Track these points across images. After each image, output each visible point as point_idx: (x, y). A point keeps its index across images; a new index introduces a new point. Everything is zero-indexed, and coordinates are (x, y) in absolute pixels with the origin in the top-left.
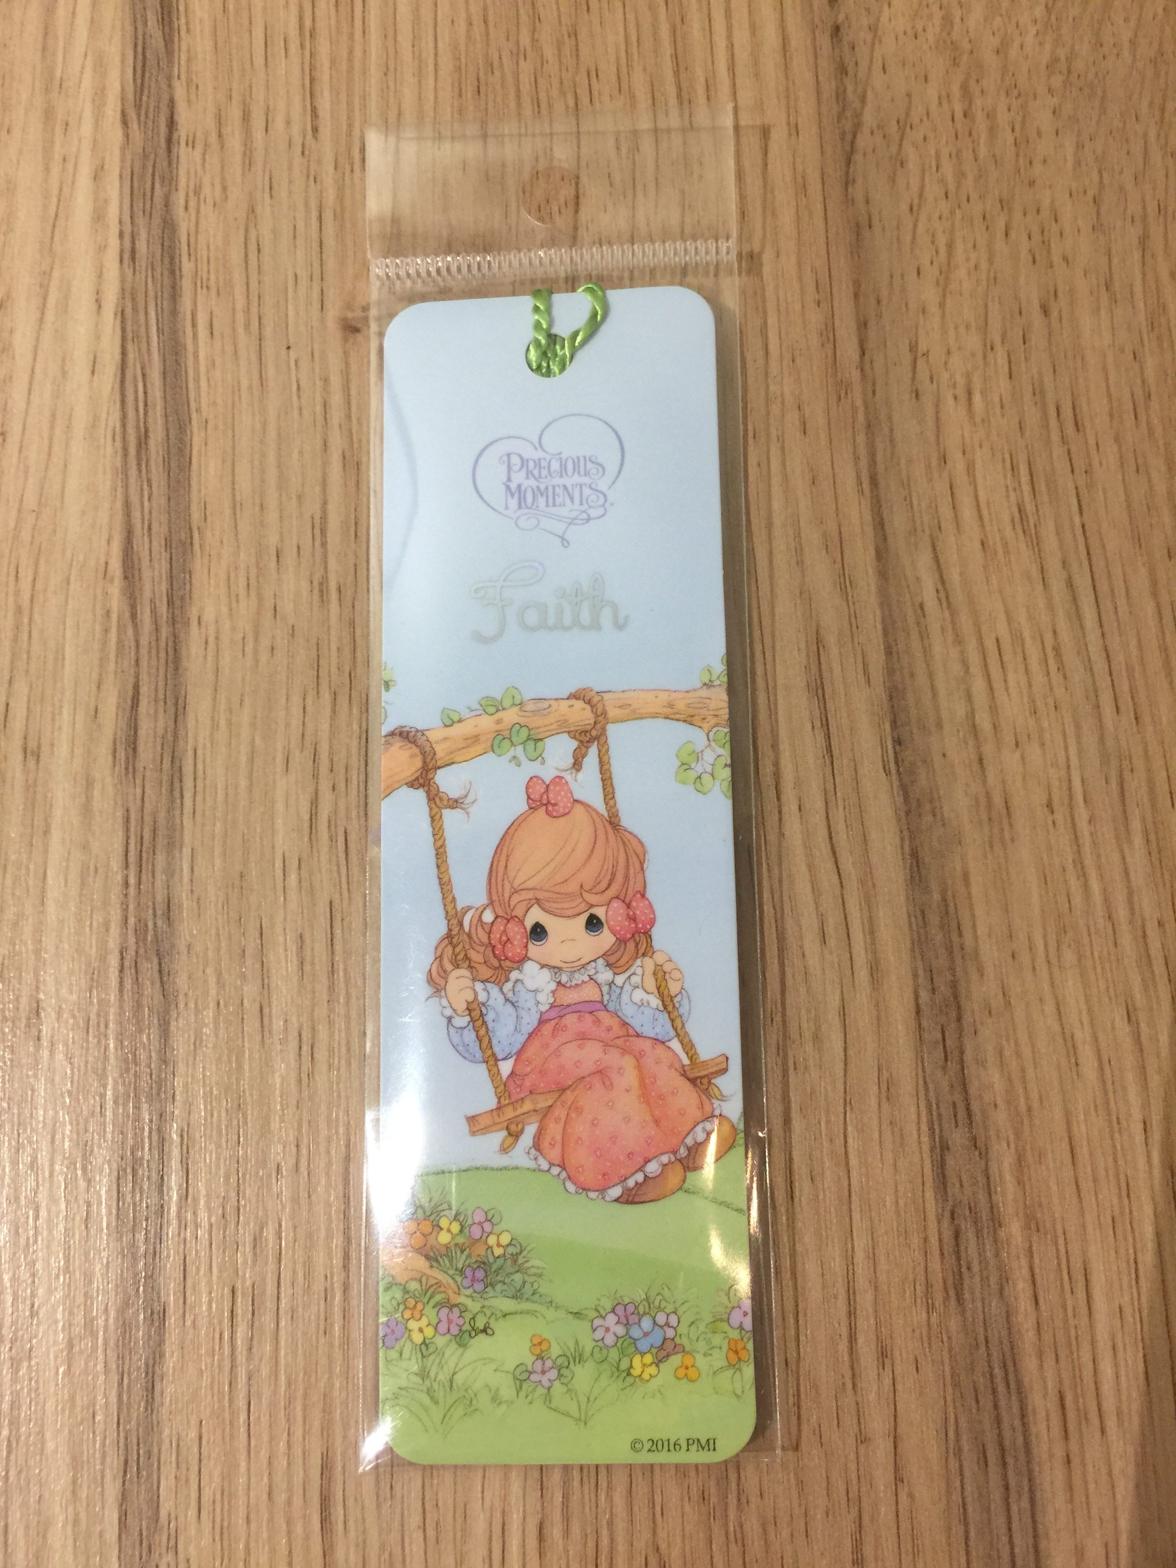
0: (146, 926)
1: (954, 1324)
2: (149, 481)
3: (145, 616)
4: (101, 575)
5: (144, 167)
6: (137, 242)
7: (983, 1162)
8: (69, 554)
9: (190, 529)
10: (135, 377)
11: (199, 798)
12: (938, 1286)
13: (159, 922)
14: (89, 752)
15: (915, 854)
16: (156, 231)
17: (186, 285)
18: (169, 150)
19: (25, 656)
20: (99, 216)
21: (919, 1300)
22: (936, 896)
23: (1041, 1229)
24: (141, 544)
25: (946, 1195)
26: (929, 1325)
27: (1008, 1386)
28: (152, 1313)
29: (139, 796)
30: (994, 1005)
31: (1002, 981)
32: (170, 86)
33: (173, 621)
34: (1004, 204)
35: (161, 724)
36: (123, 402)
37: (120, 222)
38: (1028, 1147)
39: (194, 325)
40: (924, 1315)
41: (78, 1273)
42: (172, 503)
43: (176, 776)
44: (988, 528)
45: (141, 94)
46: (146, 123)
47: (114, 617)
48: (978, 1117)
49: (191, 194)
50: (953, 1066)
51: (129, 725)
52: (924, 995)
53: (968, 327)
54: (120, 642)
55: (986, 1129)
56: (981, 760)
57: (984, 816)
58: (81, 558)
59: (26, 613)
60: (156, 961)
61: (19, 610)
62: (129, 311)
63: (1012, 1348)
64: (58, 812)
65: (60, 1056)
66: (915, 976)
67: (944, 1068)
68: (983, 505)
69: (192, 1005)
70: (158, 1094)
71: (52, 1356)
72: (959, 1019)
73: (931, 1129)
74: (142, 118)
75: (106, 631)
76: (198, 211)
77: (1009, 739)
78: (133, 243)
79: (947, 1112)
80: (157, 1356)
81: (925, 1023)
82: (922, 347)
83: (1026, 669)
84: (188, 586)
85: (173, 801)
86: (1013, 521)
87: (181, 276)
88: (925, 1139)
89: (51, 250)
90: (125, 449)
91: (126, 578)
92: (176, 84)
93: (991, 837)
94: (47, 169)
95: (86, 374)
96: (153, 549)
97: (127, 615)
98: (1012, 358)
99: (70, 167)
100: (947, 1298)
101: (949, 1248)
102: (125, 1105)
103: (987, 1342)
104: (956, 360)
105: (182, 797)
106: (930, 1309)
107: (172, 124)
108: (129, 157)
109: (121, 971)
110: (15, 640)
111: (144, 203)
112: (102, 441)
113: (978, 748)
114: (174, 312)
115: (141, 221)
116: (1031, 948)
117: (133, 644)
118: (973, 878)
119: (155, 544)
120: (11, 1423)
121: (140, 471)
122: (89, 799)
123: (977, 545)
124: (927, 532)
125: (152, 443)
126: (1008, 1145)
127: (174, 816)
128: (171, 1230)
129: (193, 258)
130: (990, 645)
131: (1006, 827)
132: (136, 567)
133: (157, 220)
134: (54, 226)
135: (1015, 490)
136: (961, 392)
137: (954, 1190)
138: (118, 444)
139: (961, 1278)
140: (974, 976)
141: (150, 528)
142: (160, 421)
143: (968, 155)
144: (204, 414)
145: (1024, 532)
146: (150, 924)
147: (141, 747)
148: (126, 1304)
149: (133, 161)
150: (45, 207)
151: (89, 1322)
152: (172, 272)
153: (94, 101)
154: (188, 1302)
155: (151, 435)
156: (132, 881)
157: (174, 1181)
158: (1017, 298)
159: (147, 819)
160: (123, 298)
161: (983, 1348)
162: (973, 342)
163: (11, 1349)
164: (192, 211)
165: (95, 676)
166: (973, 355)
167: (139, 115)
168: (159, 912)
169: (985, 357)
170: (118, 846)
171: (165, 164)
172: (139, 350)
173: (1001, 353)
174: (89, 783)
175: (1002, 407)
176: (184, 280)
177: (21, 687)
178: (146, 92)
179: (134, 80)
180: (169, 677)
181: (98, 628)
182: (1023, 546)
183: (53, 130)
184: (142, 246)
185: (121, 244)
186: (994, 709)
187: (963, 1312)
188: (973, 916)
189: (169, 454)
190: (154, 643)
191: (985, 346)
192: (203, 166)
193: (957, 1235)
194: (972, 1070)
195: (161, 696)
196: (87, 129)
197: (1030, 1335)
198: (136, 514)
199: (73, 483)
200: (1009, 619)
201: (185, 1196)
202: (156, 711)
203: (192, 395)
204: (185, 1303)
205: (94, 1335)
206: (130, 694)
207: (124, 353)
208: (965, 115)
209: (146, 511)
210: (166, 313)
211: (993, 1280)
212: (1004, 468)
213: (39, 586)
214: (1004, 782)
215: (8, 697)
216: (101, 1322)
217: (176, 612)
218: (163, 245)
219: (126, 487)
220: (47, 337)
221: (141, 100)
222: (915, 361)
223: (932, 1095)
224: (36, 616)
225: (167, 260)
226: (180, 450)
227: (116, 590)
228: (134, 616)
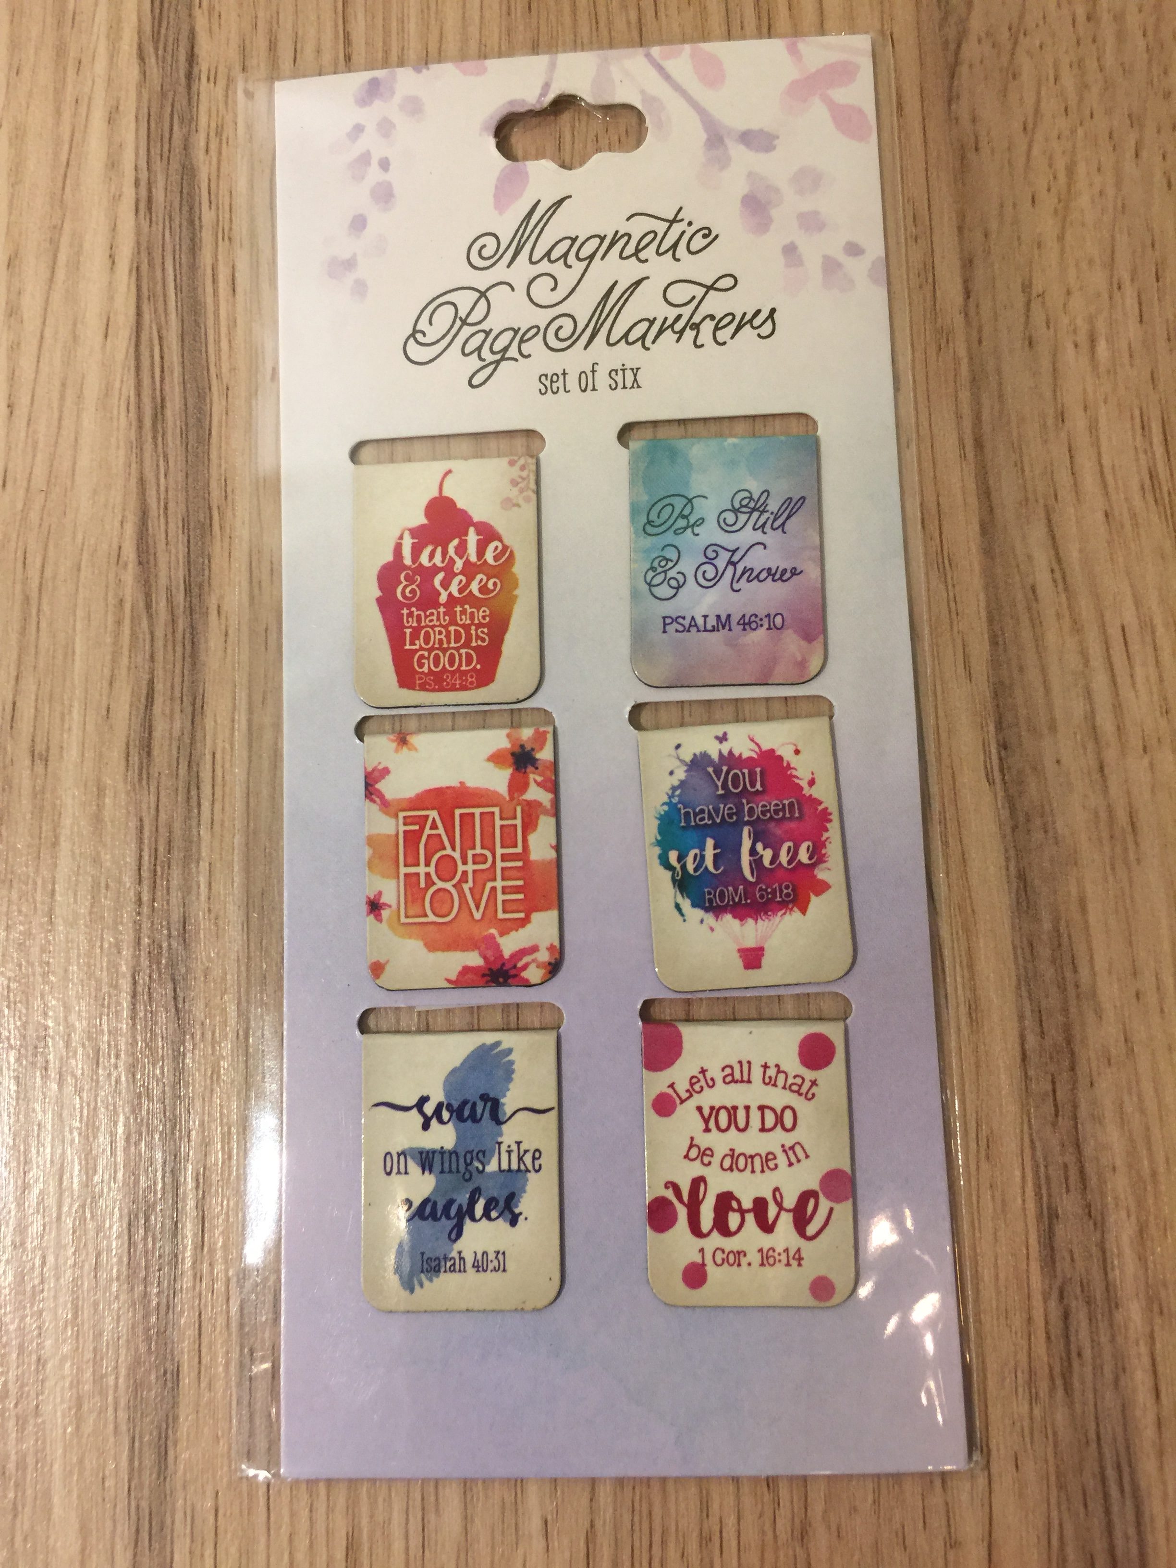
0: (161, 947)
1: (1060, 1416)
2: (166, 456)
3: (161, 606)
4: (113, 560)
5: (162, 107)
6: (154, 190)
7: (1098, 1235)
8: (80, 537)
9: (210, 508)
10: (151, 340)
11: (218, 806)
12: (1043, 1372)
13: (174, 944)
14: (101, 755)
15: (1022, 876)
16: (175, 178)
17: (206, 236)
18: (189, 87)
19: (33, 651)
20: (113, 164)
21: (1020, 1390)
22: (1047, 926)
23: (1165, 1310)
24: (156, 527)
25: (1055, 1271)
26: (1031, 1419)
27: (1122, 1491)
28: (165, 1373)
29: (153, 805)
30: (1114, 1052)
31: (1124, 1024)
32: (190, 15)
33: (191, 610)
34: (1135, 120)
35: (177, 725)
36: (138, 368)
37: (136, 168)
38: (1152, 1218)
39: (215, 281)
40: (1026, 1407)
41: (86, 1326)
42: (190, 480)
43: (194, 782)
44: (1114, 497)
45: (160, 26)
46: (164, 57)
47: (128, 606)
48: (1093, 1182)
49: (212, 134)
50: (1064, 1123)
51: (143, 725)
52: (1032, 1040)
53: (1091, 262)
54: (133, 634)
55: (1103, 1195)
56: (1101, 768)
57: (1105, 835)
58: (92, 541)
59: (34, 602)
60: (170, 986)
61: (27, 599)
62: (144, 267)
63: (1128, 1448)
64: (67, 822)
65: (69, 1089)
66: (1021, 1017)
67: (1054, 1124)
68: (1107, 470)
69: (209, 1035)
70: (173, 1133)
71: (59, 1414)
72: (1073, 1069)
73: (1038, 1194)
74: (160, 52)
75: (119, 623)
76: (220, 153)
77: (1135, 742)
78: (150, 191)
79: (1056, 1173)
80: (170, 1420)
81: (1031, 1073)
82: (1038, 288)
83: (1157, 662)
84: (206, 572)
85: (190, 811)
86: (1143, 488)
87: (201, 227)
88: (1031, 1205)
89: (62, 202)
90: (140, 420)
91: (140, 563)
92: (197, 12)
93: (1112, 858)
94: (58, 112)
95: (100, 338)
96: (169, 531)
97: (142, 604)
98: (1143, 297)
99: (83, 110)
100: (1053, 1388)
101: (1056, 1329)
102: (137, 1144)
103: (1099, 1438)
104: (1077, 303)
105: (199, 805)
106: (1033, 1399)
107: (192, 58)
108: (146, 96)
109: (134, 995)
110: (23, 631)
111: (162, 146)
112: (115, 412)
113: (1099, 753)
114: (193, 267)
115: (158, 166)
116: (1158, 989)
117: (148, 637)
118: (1090, 906)
119: (172, 526)
120: (17, 1485)
121: (156, 445)
122: (100, 807)
123: (1100, 516)
124: (1041, 501)
125: (168, 413)
126: (1129, 1216)
127: (190, 827)
128: (186, 1282)
129: (213, 207)
130: (1114, 633)
131: (1131, 846)
132: (152, 551)
133: (175, 165)
134: (65, 175)
135: (1145, 452)
136: (1082, 337)
137: (1063, 1265)
138: (133, 414)
139: (1070, 1365)
140: (1091, 1017)
141: (166, 508)
142: (178, 389)
143: (1091, 65)
144: (225, 381)
145: (1156, 501)
146: (165, 945)
147: (156, 752)
148: (137, 1362)
149: (150, 101)
150: (56, 155)
151: (99, 1379)
152: (191, 222)
153: (108, 36)
154: (204, 1361)
155: (168, 405)
156: (145, 898)
157: (189, 1230)
158: (1150, 229)
159: (163, 830)
160: (139, 253)
161: (1094, 1446)
162: (1098, 279)
163: (16, 1405)
164: (213, 153)
165: (107, 672)
166: (1099, 295)
167: (156, 49)
168: (175, 933)
169: (1111, 298)
170: (131, 860)
171: (185, 102)
172: (156, 311)
173: (1130, 293)
174: (101, 791)
175: (1131, 356)
176: (204, 230)
177: (29, 684)
178: (164, 24)
179: (152, 11)
180: (186, 672)
181: (110, 619)
182: (1155, 518)
183: (65, 70)
184: (159, 195)
185: (137, 194)
186: (1118, 708)
187: (1071, 1405)
188: (1090, 949)
189: (187, 425)
190: (170, 636)
191: (1111, 284)
192: (226, 103)
193: (1066, 1316)
194: (1087, 1128)
195: (177, 694)
196: (100, 67)
197: (1149, 1433)
198: (152, 493)
199: (85, 461)
200: (1137, 603)
201: (200, 1245)
202: (172, 710)
203: (212, 359)
204: (200, 1362)
205: (103, 1393)
206: (144, 692)
207: (139, 314)
208: (1089, 19)
209: (162, 488)
210: (185, 269)
211: (1108, 1369)
212: (1133, 429)
213: (48, 573)
214: (1129, 793)
215: (15, 696)
216: (111, 1380)
217: (194, 601)
218: (181, 192)
219: (141, 462)
220: (57, 296)
221: (159, 32)
222: (1028, 303)
223: (1039, 1153)
224: (45, 607)
225: (185, 208)
226: (199, 420)
227: (129, 576)
228: (148, 606)
